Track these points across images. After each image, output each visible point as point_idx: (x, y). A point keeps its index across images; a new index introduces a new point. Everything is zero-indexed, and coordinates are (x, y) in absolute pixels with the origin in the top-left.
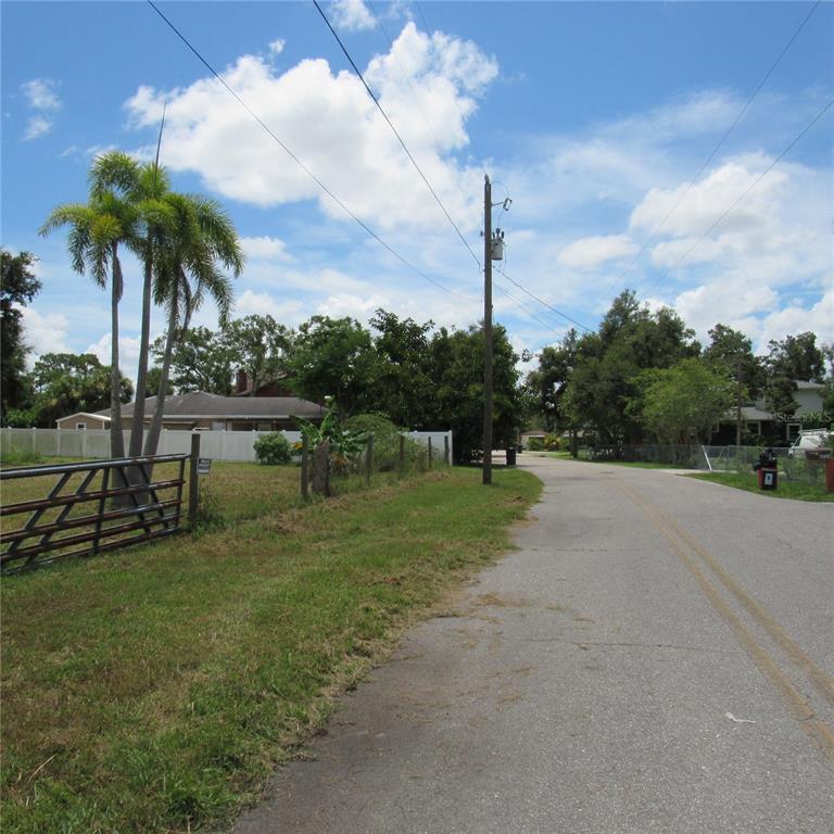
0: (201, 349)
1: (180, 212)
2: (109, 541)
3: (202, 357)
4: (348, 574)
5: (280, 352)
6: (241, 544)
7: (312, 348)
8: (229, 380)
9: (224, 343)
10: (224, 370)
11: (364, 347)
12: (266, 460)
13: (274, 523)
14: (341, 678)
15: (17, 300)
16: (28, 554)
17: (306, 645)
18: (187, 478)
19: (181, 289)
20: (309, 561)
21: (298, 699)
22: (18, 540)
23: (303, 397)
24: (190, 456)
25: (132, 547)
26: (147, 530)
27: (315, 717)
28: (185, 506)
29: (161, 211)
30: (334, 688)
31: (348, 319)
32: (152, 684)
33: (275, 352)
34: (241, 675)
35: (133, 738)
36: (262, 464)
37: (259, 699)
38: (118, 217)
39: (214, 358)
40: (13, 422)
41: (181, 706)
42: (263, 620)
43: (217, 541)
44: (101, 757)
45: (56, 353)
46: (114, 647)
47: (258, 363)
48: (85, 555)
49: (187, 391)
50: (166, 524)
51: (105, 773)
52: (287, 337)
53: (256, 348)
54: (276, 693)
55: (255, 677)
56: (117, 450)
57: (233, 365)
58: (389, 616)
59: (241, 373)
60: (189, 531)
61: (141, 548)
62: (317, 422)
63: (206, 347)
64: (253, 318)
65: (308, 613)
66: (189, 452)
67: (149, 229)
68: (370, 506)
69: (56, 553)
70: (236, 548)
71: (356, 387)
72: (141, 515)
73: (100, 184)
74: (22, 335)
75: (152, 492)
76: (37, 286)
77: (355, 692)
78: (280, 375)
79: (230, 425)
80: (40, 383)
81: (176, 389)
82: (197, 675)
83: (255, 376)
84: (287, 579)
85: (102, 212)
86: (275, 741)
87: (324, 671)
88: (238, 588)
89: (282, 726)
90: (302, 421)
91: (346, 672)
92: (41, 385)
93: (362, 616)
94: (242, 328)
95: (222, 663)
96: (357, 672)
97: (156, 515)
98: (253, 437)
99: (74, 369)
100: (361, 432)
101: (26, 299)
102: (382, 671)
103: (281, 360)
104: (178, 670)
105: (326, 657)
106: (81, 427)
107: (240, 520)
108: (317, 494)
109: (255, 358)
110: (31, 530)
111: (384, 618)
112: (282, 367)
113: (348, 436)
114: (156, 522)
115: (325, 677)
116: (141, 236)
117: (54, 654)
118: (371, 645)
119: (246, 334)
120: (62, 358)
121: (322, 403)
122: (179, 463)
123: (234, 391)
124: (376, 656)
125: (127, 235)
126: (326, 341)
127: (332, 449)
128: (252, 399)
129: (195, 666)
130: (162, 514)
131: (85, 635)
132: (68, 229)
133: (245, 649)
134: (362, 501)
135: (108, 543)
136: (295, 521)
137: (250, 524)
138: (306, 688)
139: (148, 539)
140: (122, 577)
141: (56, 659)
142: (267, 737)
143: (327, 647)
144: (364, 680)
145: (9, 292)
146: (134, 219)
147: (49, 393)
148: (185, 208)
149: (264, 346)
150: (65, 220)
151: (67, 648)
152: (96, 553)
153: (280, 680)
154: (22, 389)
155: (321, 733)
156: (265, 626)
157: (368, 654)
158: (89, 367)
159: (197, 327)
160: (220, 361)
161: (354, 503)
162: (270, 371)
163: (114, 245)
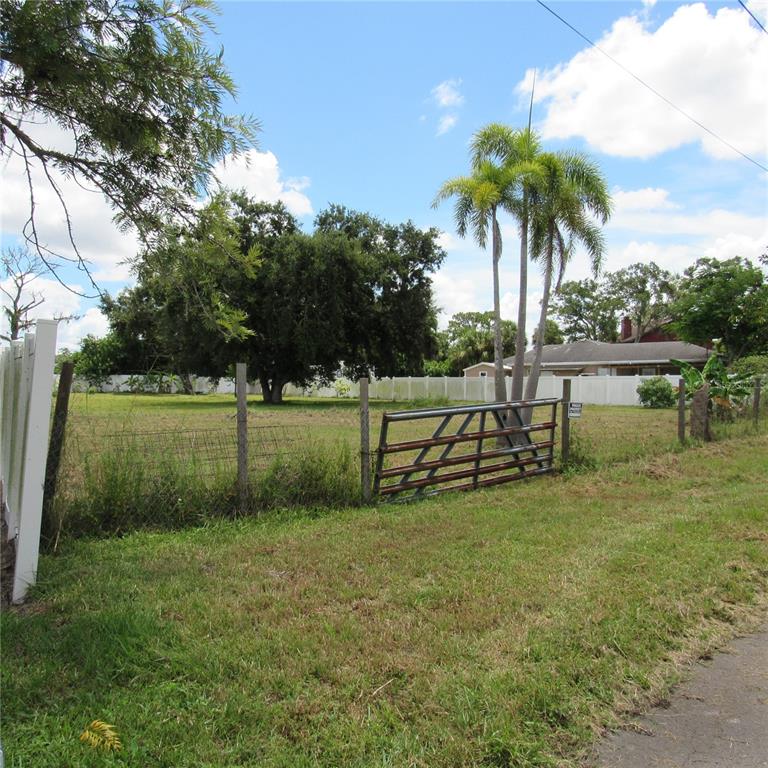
0: (587, 300)
1: (550, 168)
2: (489, 477)
3: (589, 307)
4: (717, 527)
5: (665, 298)
6: (609, 487)
7: (697, 290)
8: (614, 327)
9: (609, 293)
10: (610, 318)
11: (755, 286)
12: (649, 403)
13: (647, 467)
14: (695, 644)
15: (428, 269)
16: (417, 486)
17: (660, 600)
18: (559, 421)
19: (555, 242)
20: (677, 508)
21: (640, 660)
22: (408, 474)
23: (687, 340)
24: (562, 401)
25: (508, 484)
26: (522, 469)
27: (657, 684)
28: (558, 447)
29: (533, 171)
30: (684, 654)
31: (738, 259)
32: (495, 621)
33: (660, 297)
34: (583, 625)
35: (466, 675)
36: (646, 407)
37: (599, 654)
38: (496, 183)
39: (600, 307)
40: (432, 372)
41: (517, 649)
42: (617, 568)
43: (586, 482)
44: (434, 688)
45: (465, 313)
46: (469, 579)
47: (643, 311)
48: (465, 489)
49: (575, 339)
50: (540, 464)
51: (433, 705)
52: (671, 283)
53: (641, 295)
54: (616, 650)
55: (597, 629)
56: (500, 394)
57: (618, 313)
58: (761, 578)
59: (627, 321)
60: (561, 472)
61: (516, 486)
62: (699, 366)
63: (592, 297)
64: (637, 266)
65: (666, 566)
66: (560, 396)
67: (524, 191)
68: (756, 452)
69: (441, 485)
70: (604, 490)
71: (745, 328)
72: (516, 455)
73: (479, 154)
74: (433, 298)
75: (526, 433)
76: (443, 255)
77: (710, 662)
78: (665, 320)
79: (614, 370)
80: (453, 339)
81: (566, 338)
82: (540, 618)
83: (639, 321)
84: (649, 527)
85: (483, 181)
86: (607, 703)
87: (674, 633)
88: (597, 532)
89: (619, 688)
90: (684, 365)
91: (701, 638)
92: (454, 340)
93: (727, 575)
94: (626, 277)
95: (567, 609)
96: (714, 639)
97: (530, 455)
98: (636, 381)
99: (479, 325)
100: (749, 375)
101: (435, 267)
102: (745, 642)
103: (666, 305)
104: (522, 610)
105: (678, 617)
106: (483, 375)
107: (612, 462)
108: (696, 438)
109: (640, 305)
110: (419, 466)
111: (755, 580)
112: (667, 312)
113: (736, 379)
114: (530, 462)
115: (675, 640)
116: (517, 198)
117: (418, 579)
118: (735, 611)
119: (630, 283)
120: (469, 316)
121: (710, 346)
122: (551, 406)
123: (619, 337)
124: (741, 624)
125: (505, 199)
126: (711, 283)
127: (716, 392)
128: (636, 344)
129: (539, 608)
130: (535, 455)
131: (446, 565)
132: (455, 200)
133: (592, 598)
134: (748, 447)
135: (488, 478)
136: (670, 467)
137: (623, 467)
138: (652, 648)
139: (523, 477)
140: (493, 512)
141: (418, 586)
142: (600, 698)
143: (681, 606)
144: (723, 649)
145: (421, 262)
146: (510, 183)
147: (458, 346)
148: (555, 167)
149: (648, 293)
150: (452, 192)
151: (429, 576)
152: (475, 488)
153: (622, 637)
154: (435, 343)
155: (663, 704)
156: (617, 574)
157: (729, 620)
158: (492, 323)
159: (583, 279)
160: (605, 310)
161: (738, 449)
162: (655, 316)
163: (494, 209)
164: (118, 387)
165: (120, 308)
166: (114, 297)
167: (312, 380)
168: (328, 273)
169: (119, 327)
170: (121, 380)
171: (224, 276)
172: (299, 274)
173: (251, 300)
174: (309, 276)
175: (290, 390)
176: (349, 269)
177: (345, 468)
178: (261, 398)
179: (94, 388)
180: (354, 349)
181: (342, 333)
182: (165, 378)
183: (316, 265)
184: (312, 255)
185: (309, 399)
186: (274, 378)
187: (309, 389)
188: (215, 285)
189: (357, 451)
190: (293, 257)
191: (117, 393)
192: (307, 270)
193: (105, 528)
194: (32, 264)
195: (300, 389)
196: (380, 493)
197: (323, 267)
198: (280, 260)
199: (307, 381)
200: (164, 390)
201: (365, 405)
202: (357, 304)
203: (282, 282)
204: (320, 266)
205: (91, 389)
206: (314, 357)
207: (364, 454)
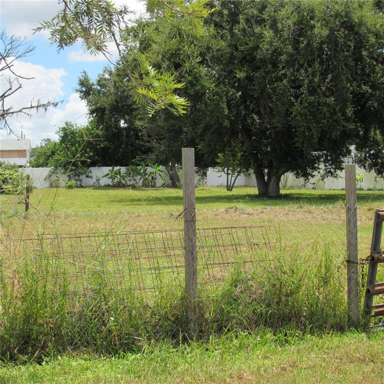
164: (98, 180)
165: (99, 92)
166: (93, 79)
167: (315, 169)
168: (331, 39)
169: (98, 112)
170: (101, 173)
171: (208, 48)
172: (296, 42)
173: (240, 75)
174: (308, 44)
175: (289, 181)
176: (357, 33)
177: (325, 281)
178: (255, 191)
179: (73, 182)
180: (367, 132)
181: (350, 111)
182: (149, 170)
183: (316, 31)
184: (312, 18)
185: (313, 192)
186: (270, 167)
187: (312, 180)
188: (199, 59)
189: (341, 259)
190: (290, 22)
191: (97, 187)
192: (305, 36)
193: (22, 351)
194: (9, 47)
195: (302, 179)
196: (373, 313)
197: (325, 32)
198: (274, 26)
199: (309, 171)
200: (149, 184)
201: (352, 198)
202: (369, 76)
203: (277, 52)
204: (320, 31)
205: (70, 183)
206: (316, 141)
207: (351, 262)
